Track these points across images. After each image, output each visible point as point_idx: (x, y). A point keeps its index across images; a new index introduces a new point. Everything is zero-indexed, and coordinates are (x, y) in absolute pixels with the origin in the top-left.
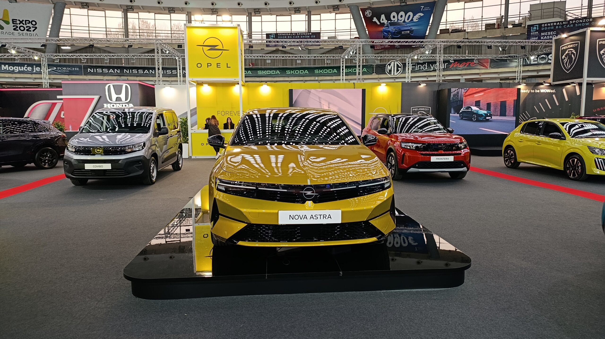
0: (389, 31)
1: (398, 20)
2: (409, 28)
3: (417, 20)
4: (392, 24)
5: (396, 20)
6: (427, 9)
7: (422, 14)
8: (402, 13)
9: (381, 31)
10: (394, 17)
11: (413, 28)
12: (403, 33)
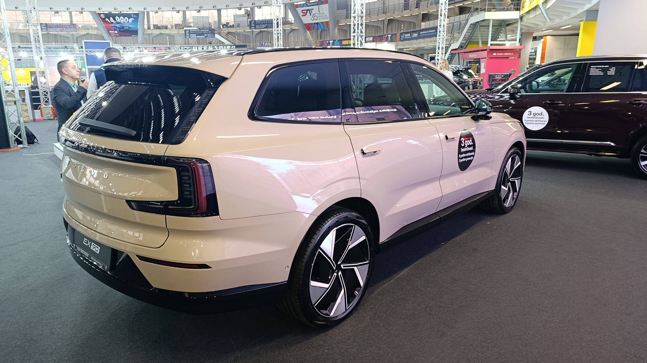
0: (116, 27)
1: (120, 21)
2: (128, 26)
3: (131, 22)
4: (118, 23)
5: (119, 21)
6: (135, 16)
7: (133, 19)
8: (122, 17)
9: (112, 26)
10: (118, 19)
11: (130, 26)
12: (125, 28)
